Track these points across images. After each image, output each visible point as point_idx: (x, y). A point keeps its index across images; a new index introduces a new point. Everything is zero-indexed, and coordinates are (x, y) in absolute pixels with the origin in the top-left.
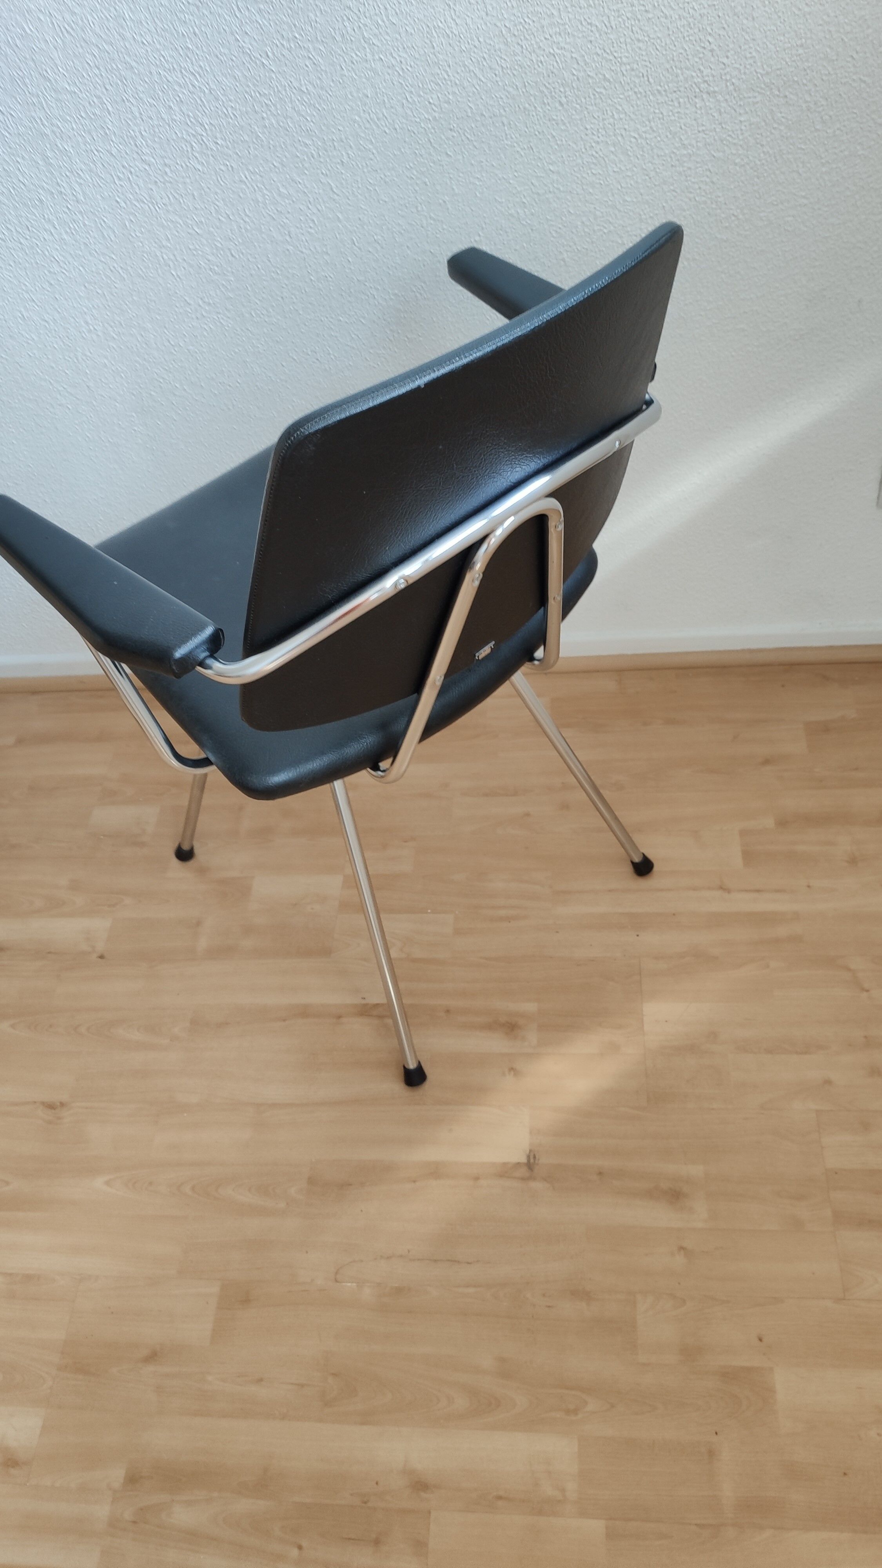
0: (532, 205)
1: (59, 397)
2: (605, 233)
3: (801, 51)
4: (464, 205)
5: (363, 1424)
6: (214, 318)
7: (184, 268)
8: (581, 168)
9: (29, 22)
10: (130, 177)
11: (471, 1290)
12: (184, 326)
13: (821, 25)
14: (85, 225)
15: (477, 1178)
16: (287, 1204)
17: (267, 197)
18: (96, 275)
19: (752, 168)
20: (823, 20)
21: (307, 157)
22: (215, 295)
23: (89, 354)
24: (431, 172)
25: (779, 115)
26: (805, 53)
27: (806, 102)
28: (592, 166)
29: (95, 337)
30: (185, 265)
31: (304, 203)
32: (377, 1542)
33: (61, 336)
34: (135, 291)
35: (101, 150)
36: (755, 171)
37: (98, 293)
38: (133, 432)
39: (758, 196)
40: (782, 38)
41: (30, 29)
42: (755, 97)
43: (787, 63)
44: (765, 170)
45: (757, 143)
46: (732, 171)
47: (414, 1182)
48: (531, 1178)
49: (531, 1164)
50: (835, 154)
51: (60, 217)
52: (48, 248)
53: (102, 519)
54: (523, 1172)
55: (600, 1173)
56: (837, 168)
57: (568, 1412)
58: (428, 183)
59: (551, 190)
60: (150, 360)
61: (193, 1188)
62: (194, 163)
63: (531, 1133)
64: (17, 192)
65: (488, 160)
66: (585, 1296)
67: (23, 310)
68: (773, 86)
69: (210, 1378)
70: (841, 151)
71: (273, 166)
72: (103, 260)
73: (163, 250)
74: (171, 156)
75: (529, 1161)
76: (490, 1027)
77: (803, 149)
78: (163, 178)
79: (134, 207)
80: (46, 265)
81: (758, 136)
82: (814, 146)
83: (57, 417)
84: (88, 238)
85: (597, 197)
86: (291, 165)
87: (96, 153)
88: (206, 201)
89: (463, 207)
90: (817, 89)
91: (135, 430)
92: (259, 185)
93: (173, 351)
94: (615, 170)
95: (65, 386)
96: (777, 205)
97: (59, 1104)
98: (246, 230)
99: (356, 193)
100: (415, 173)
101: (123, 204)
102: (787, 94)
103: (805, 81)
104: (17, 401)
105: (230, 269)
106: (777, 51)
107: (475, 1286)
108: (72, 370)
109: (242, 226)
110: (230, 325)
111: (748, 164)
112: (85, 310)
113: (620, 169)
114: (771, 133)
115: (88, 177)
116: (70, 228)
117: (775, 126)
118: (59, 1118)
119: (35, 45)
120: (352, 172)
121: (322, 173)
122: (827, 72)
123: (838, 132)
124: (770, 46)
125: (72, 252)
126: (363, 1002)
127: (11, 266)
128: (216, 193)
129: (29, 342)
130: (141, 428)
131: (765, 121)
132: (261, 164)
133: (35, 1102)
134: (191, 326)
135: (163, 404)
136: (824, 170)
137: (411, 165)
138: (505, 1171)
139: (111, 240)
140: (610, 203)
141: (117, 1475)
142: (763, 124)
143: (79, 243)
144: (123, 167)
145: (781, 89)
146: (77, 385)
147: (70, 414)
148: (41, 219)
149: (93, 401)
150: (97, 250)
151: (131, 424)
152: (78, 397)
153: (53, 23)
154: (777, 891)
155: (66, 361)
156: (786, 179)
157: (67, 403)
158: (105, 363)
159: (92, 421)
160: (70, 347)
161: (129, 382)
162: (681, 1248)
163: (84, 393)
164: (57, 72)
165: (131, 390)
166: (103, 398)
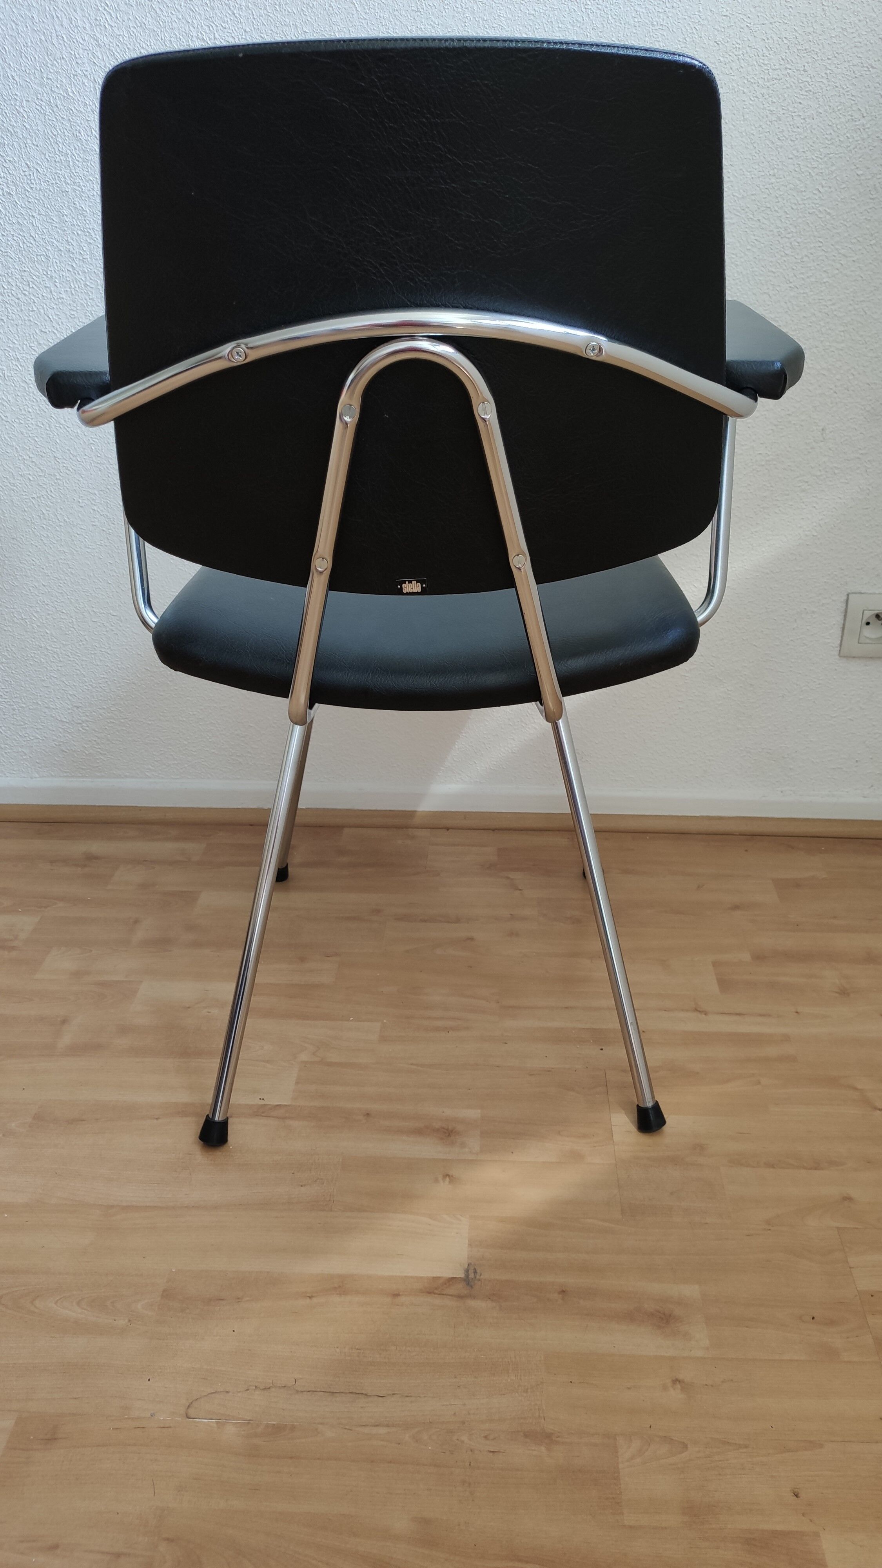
1: (22, 466)
3: (773, 180)
9: (73, 85)
11: (382, 1431)
13: (791, 159)
14: (86, 285)
15: (397, 1295)
16: (129, 1321)
20: (793, 154)
23: (63, 422)
25: (753, 237)
26: (778, 182)
27: (778, 227)
33: (39, 400)
38: (92, 511)
40: (757, 167)
41: (73, 93)
42: (732, 218)
43: (760, 189)
44: (738, 289)
45: (732, 263)
47: (310, 1297)
48: (471, 1295)
49: (470, 1279)
50: (803, 279)
51: (63, 275)
52: (45, 306)
54: (459, 1288)
55: (563, 1292)
56: (804, 293)
63: (470, 1245)
64: (25, 246)
66: (547, 1438)
68: (747, 210)
70: (808, 277)
75: (467, 1276)
76: (421, 1131)
77: (774, 273)
80: (39, 324)
81: (733, 256)
82: (784, 270)
83: (15, 488)
84: (86, 299)
90: (788, 216)
91: (94, 510)
95: (31, 455)
102: (760, 218)
103: (777, 209)
106: (752, 178)
107: (388, 1426)
108: (43, 438)
114: (746, 255)
117: (749, 247)
119: (74, 107)
122: (796, 202)
123: (805, 259)
124: (746, 173)
125: (68, 313)
126: (262, 1102)
127: (4, 322)
129: (5, 404)
130: (102, 508)
131: (739, 242)
136: (792, 294)
138: (435, 1290)
142: (738, 245)
145: (755, 213)
146: (43, 455)
147: (30, 487)
148: (44, 276)
149: (57, 474)
150: (93, 312)
151: (92, 504)
152: (42, 469)
153: (96, 89)
154: (761, 1015)
155: (37, 427)
156: (757, 301)
157: (30, 474)
158: (77, 433)
159: (51, 496)
160: (45, 412)
161: (98, 456)
162: (676, 1381)
163: (50, 464)
164: (89, 133)
165: (98, 465)
166: (68, 472)
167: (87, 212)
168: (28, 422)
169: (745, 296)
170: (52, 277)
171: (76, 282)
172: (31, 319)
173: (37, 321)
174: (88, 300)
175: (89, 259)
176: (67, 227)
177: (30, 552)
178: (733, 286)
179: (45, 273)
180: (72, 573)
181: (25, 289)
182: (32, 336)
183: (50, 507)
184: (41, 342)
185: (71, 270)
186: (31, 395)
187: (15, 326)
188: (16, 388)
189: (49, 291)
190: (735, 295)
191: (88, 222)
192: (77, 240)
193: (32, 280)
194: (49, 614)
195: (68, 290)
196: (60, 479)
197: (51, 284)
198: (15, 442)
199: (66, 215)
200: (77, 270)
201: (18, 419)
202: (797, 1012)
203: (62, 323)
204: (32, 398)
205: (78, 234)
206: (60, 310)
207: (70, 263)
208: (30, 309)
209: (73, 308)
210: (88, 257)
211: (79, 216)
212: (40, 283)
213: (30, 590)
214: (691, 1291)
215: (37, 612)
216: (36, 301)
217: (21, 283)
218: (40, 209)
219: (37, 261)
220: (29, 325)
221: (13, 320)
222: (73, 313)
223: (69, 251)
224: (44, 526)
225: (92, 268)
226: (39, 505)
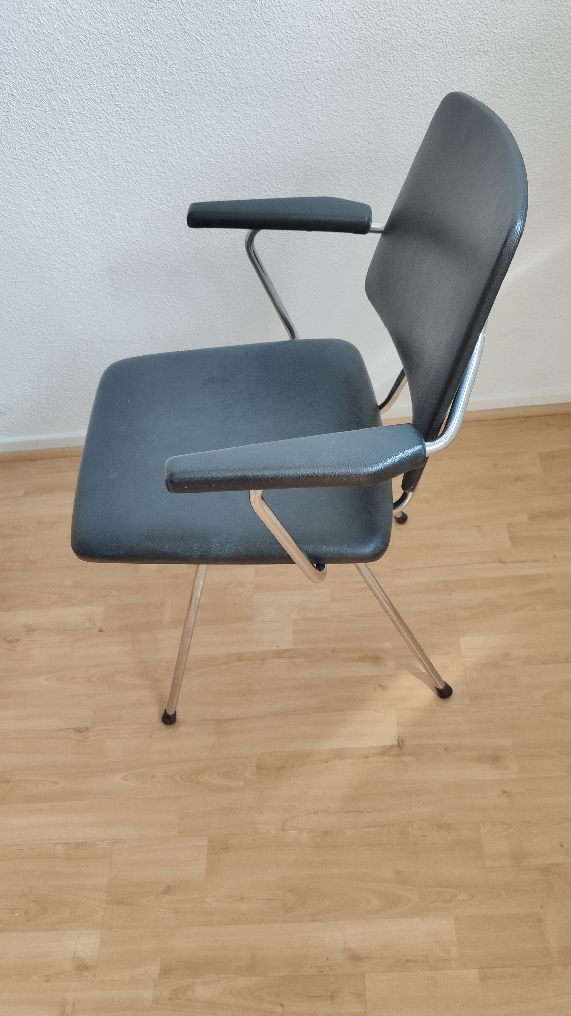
0: (369, 127)
1: (55, 263)
2: (415, 144)
3: (543, 24)
4: (325, 128)
5: (313, 921)
6: (159, 208)
7: (141, 175)
8: (401, 102)
9: (43, 15)
10: (107, 117)
11: (372, 829)
12: (140, 213)
13: (556, 7)
14: (76, 149)
15: (367, 757)
16: (245, 783)
17: (197, 127)
18: (82, 182)
19: (509, 100)
20: (557, 3)
21: (225, 99)
22: (161, 193)
23: (76, 234)
24: (305, 108)
25: (528, 65)
26: (546, 25)
27: (545, 56)
28: (409, 101)
29: (80, 223)
30: (142, 173)
31: (221, 130)
32: (332, 997)
33: (58, 223)
34: (108, 192)
35: (88, 99)
36: (512, 101)
37: (83, 194)
39: (513, 117)
40: (531, 16)
41: (44, 21)
42: (513, 54)
43: (534, 31)
44: (518, 100)
45: (514, 84)
46: (497, 102)
47: (326, 762)
48: (402, 754)
49: (400, 745)
50: (562, 89)
51: (59, 144)
52: (51, 165)
53: (81, 343)
54: (396, 751)
55: (446, 748)
56: (563, 98)
57: (445, 902)
58: (303, 115)
59: (382, 117)
60: (117, 237)
61: (181, 777)
62: (150, 105)
63: (398, 726)
64: (31, 128)
65: (342, 99)
66: (447, 827)
67: (32, 206)
68: (524, 46)
69: (208, 900)
70: (566, 87)
71: (202, 107)
72: (88, 172)
73: (128, 164)
74: (135, 102)
75: (399, 743)
76: (362, 659)
77: (542, 87)
78: (129, 116)
79: (109, 136)
80: (49, 177)
81: (514, 79)
82: (549, 84)
83: (53, 277)
84: (78, 158)
85: (411, 121)
86: (214, 106)
87: (85, 101)
88: (157, 131)
89: (325, 130)
90: (553, 47)
91: (105, 284)
92: (192, 119)
93: (132, 231)
94: (423, 103)
95: (60, 256)
96: (524, 123)
97: (84, 729)
98: (183, 149)
99: (256, 123)
100: (295, 108)
101: (102, 135)
102: (533, 51)
103: (545, 43)
104: (27, 268)
105: (171, 175)
106: (528, 24)
107: (374, 827)
108: (65, 245)
109: (180, 146)
110: (170, 212)
111: (507, 97)
112: (75, 205)
113: (426, 102)
114: (523, 77)
115: (79, 117)
116: (66, 151)
117: (525, 72)
118: (86, 738)
119: (47, 31)
120: (254, 109)
121: (234, 110)
122: (559, 37)
123: (565, 75)
124: (524, 21)
125: (67, 168)
126: (278, 648)
127: (26, 178)
128: (164, 125)
129: (37, 228)
130: (109, 282)
131: (518, 69)
132: (194, 105)
133: (68, 729)
134: (144, 213)
135: (124, 266)
136: (555, 99)
137: (292, 103)
138: (384, 752)
139: (93, 159)
140: (419, 124)
141: (155, 969)
142: (518, 71)
143: (72, 162)
144: (103, 110)
145: (530, 48)
146: (67, 255)
147: (62, 275)
148: (47, 146)
149: (78, 265)
150: (84, 165)
151: (103, 280)
152: (68, 263)
153: (60, 17)
154: (535, 561)
155: (60, 240)
156: (531, 106)
157: (60, 267)
158: (86, 240)
159: (77, 279)
160: (63, 230)
161: (102, 252)
162: (504, 792)
163: (72, 260)
164: (60, 48)
165: (103, 258)
166: (84, 263)
167: (68, 101)
168: (54, 237)
169: (523, 104)
170: (52, 146)
171: (69, 147)
172: (44, 174)
173: (48, 175)
174: (79, 158)
175: (75, 132)
176: (57, 113)
177: (69, 311)
178: (514, 99)
179: (47, 144)
180: (98, 321)
181: (36, 155)
182: (46, 185)
183: (77, 285)
184: (53, 188)
185: (64, 140)
186: (53, 220)
187: (34, 180)
188: (42, 218)
189: (52, 155)
190: (516, 104)
191: (70, 108)
192: (64, 120)
193: (40, 150)
194: (87, 344)
195: (65, 153)
196: (80, 268)
197: (53, 151)
198: (48, 249)
199: (54, 105)
200: (69, 139)
201: (47, 236)
202: (555, 557)
203: (64, 174)
204: (53, 222)
205: (65, 116)
206: (62, 167)
207: (63, 136)
208: (42, 168)
209: (70, 164)
210: (74, 130)
211: (64, 105)
212: (45, 150)
213: (73, 332)
214: (507, 742)
215: (80, 344)
216: (45, 163)
217: (32, 152)
218: (36, 103)
219: (41, 137)
220: (43, 178)
221: (32, 176)
222: (70, 167)
223: (61, 128)
224: (75, 296)
225: (78, 137)
226: (70, 285)
